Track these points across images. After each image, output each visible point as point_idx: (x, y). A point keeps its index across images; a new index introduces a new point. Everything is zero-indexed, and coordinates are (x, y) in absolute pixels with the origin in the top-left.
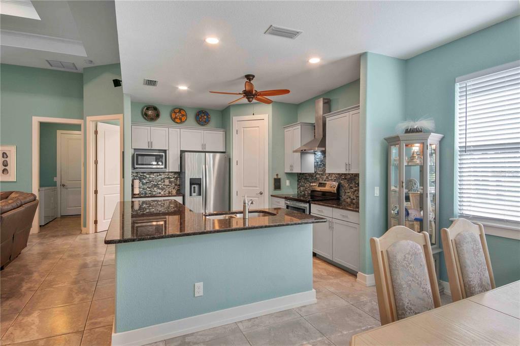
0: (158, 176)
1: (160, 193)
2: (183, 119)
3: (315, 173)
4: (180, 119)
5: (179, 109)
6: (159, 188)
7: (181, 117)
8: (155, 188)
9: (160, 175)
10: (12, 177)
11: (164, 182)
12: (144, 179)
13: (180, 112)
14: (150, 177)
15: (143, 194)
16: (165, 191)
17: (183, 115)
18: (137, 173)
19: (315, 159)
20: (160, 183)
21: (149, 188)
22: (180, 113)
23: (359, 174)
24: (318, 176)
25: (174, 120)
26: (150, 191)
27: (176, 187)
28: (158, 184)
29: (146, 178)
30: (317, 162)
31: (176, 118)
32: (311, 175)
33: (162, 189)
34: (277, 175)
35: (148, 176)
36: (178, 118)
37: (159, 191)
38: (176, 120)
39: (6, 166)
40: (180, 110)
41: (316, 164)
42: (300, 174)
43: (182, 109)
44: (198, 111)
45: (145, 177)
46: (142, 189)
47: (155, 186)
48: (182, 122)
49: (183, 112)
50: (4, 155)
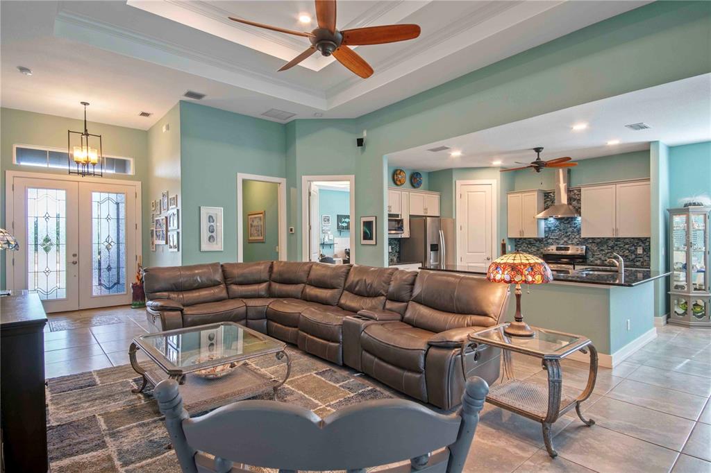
2: (402, 181)
3: (546, 237)
7: (400, 179)
10: (219, 246)
13: (400, 173)
17: (402, 178)
19: (545, 224)
22: (401, 175)
23: (650, 238)
24: (550, 241)
25: (395, 182)
27: (397, 254)
30: (550, 228)
31: (397, 180)
32: (539, 240)
34: (503, 240)
38: (398, 182)
39: (212, 232)
40: (401, 171)
41: (547, 229)
42: (520, 239)
44: (412, 173)
48: (402, 184)
50: (211, 218)
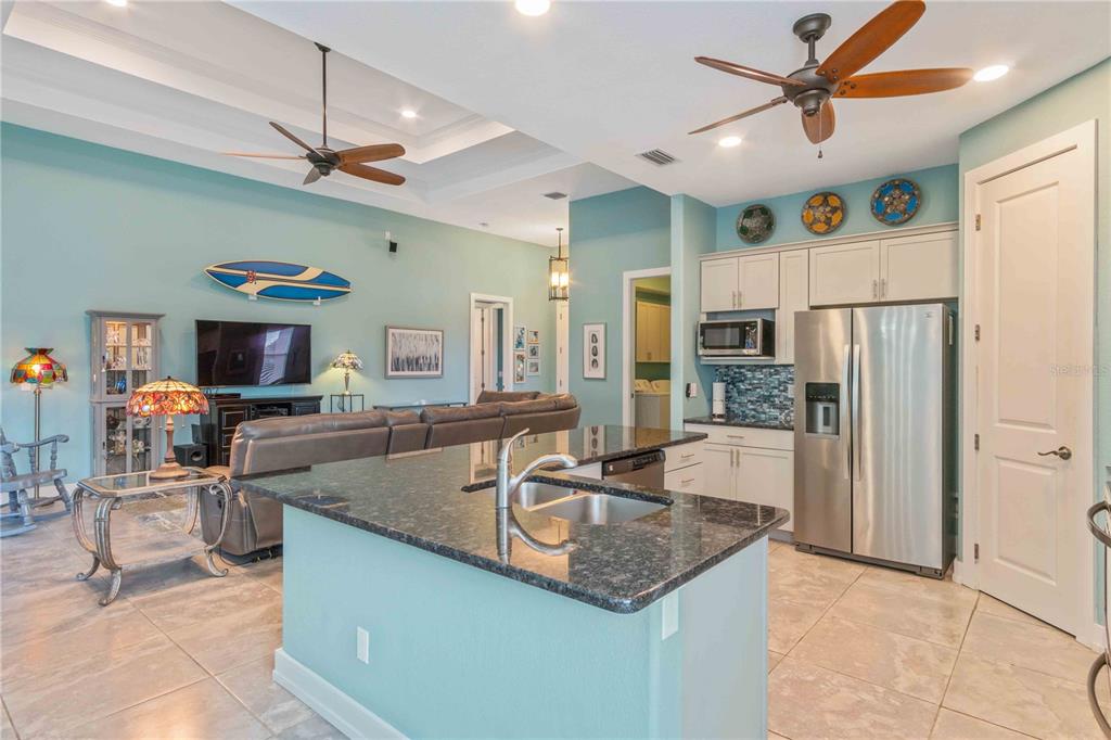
0: (771, 375)
1: (776, 418)
2: (836, 218)
4: (828, 221)
5: (822, 194)
6: (774, 406)
7: (829, 215)
8: (765, 405)
9: (777, 373)
11: (785, 390)
12: (742, 381)
13: (825, 202)
14: (754, 378)
15: (737, 416)
16: (788, 415)
17: (834, 210)
18: (727, 367)
20: (776, 392)
21: (752, 402)
22: (828, 205)
25: (810, 227)
26: (754, 410)
28: (771, 396)
29: (746, 379)
31: (816, 221)
33: (782, 408)
35: (749, 375)
36: (823, 218)
37: (775, 412)
38: (816, 227)
40: (825, 196)
43: (831, 194)
44: (878, 186)
45: (744, 375)
46: (736, 406)
47: (767, 399)
48: (831, 228)
49: (834, 202)
50: (594, 338)
